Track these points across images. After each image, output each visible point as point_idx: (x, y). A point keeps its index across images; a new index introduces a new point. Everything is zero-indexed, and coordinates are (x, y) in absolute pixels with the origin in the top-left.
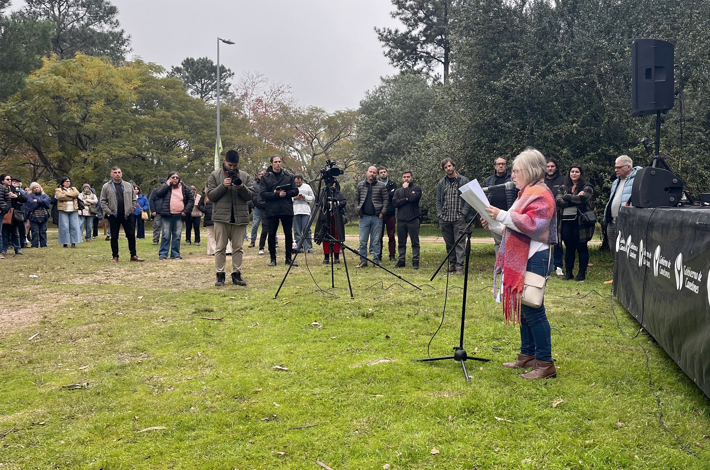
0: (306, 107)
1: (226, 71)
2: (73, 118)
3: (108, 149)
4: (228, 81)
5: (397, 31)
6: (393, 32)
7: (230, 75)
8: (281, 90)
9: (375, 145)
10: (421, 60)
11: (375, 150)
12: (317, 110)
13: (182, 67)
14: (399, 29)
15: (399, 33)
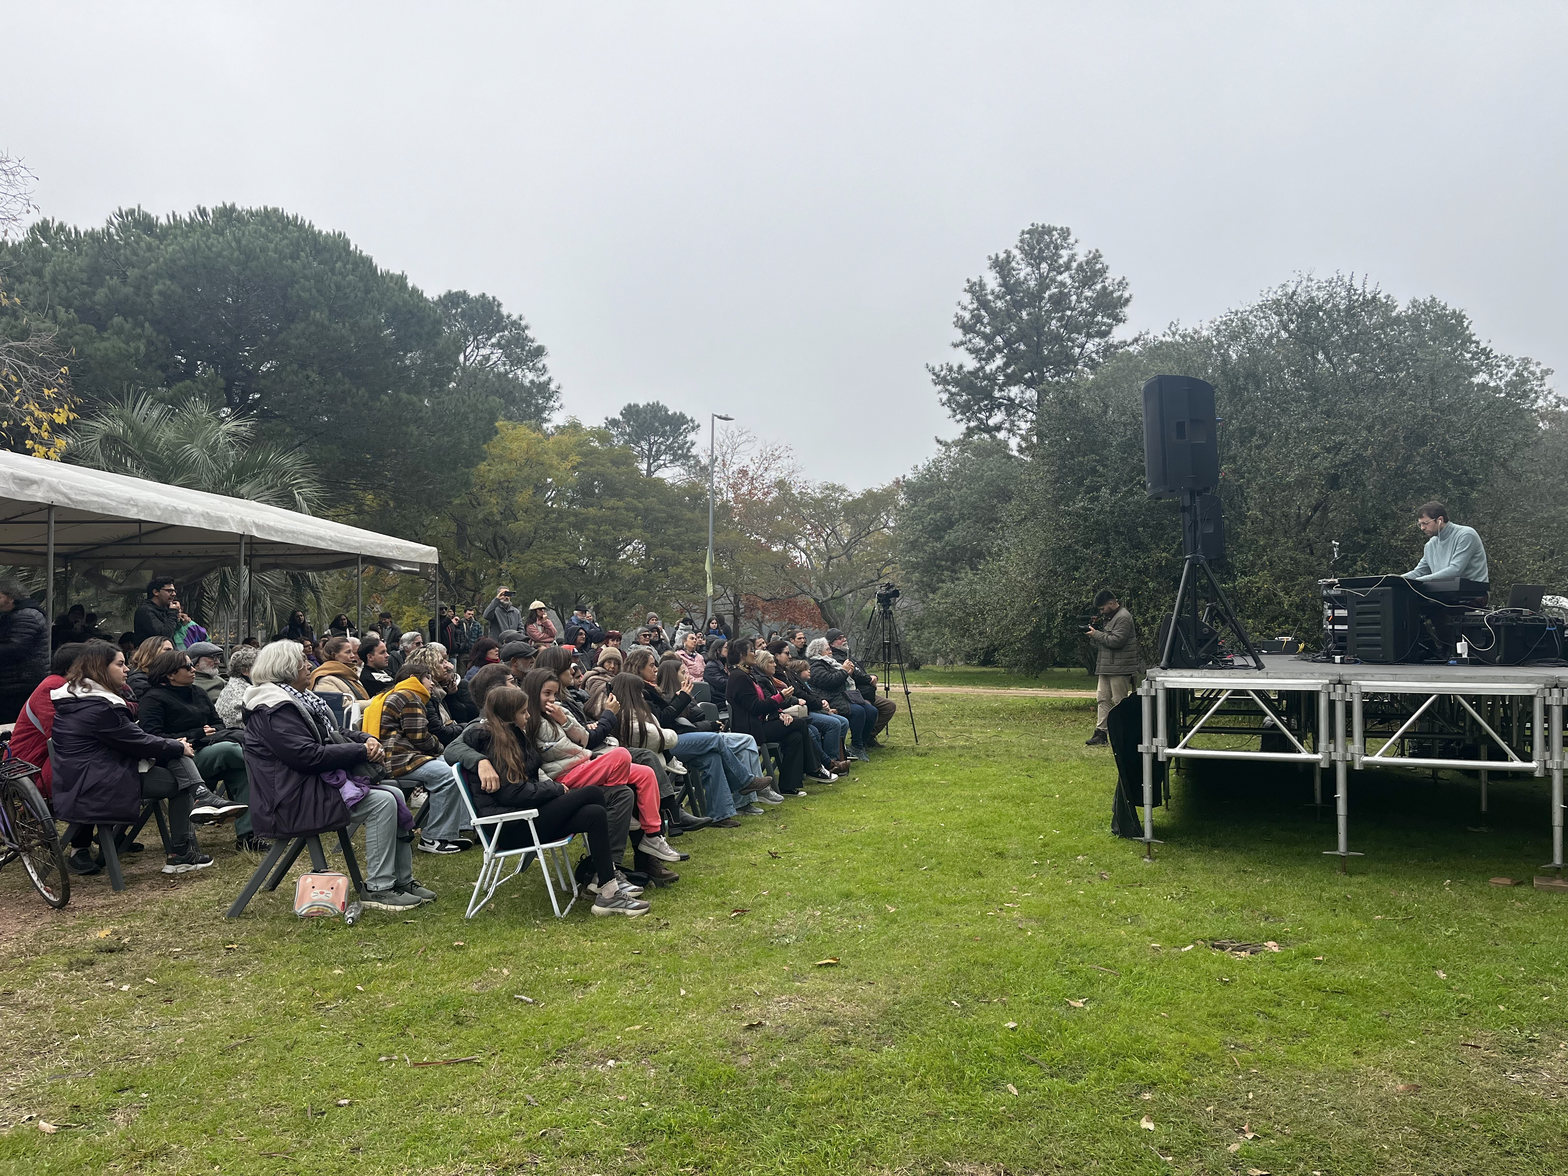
0: (817, 484)
1: (687, 422)
2: (491, 514)
3: (539, 557)
4: (691, 437)
5: (961, 367)
6: (955, 368)
7: (693, 429)
8: (777, 453)
9: (926, 548)
10: (999, 409)
11: (926, 556)
12: (834, 488)
13: (621, 418)
14: (964, 364)
15: (965, 370)
